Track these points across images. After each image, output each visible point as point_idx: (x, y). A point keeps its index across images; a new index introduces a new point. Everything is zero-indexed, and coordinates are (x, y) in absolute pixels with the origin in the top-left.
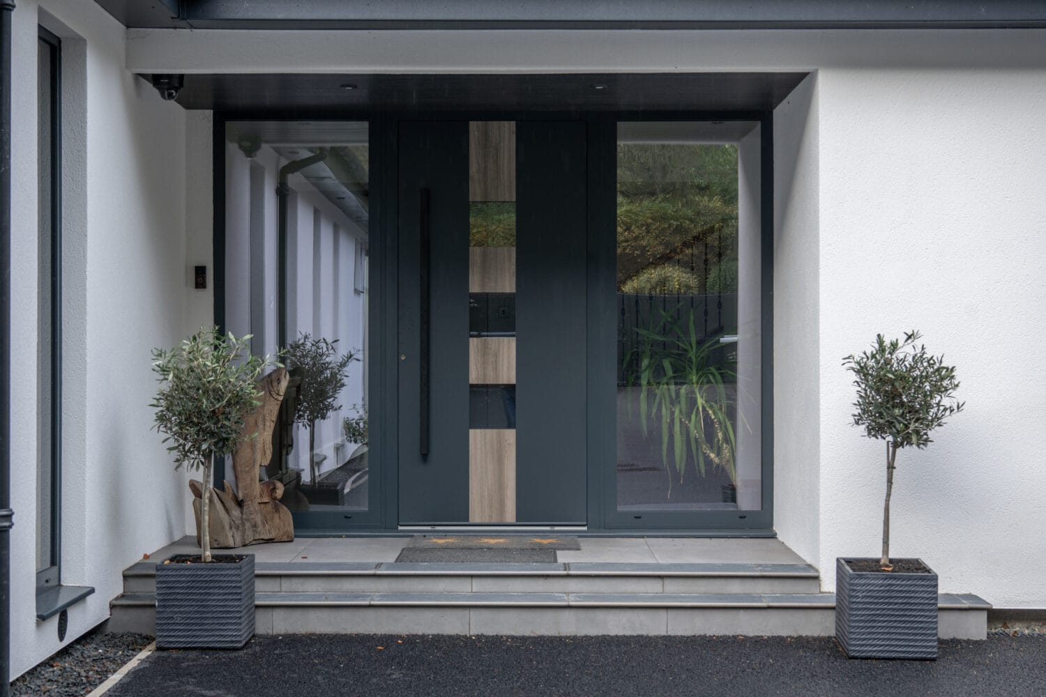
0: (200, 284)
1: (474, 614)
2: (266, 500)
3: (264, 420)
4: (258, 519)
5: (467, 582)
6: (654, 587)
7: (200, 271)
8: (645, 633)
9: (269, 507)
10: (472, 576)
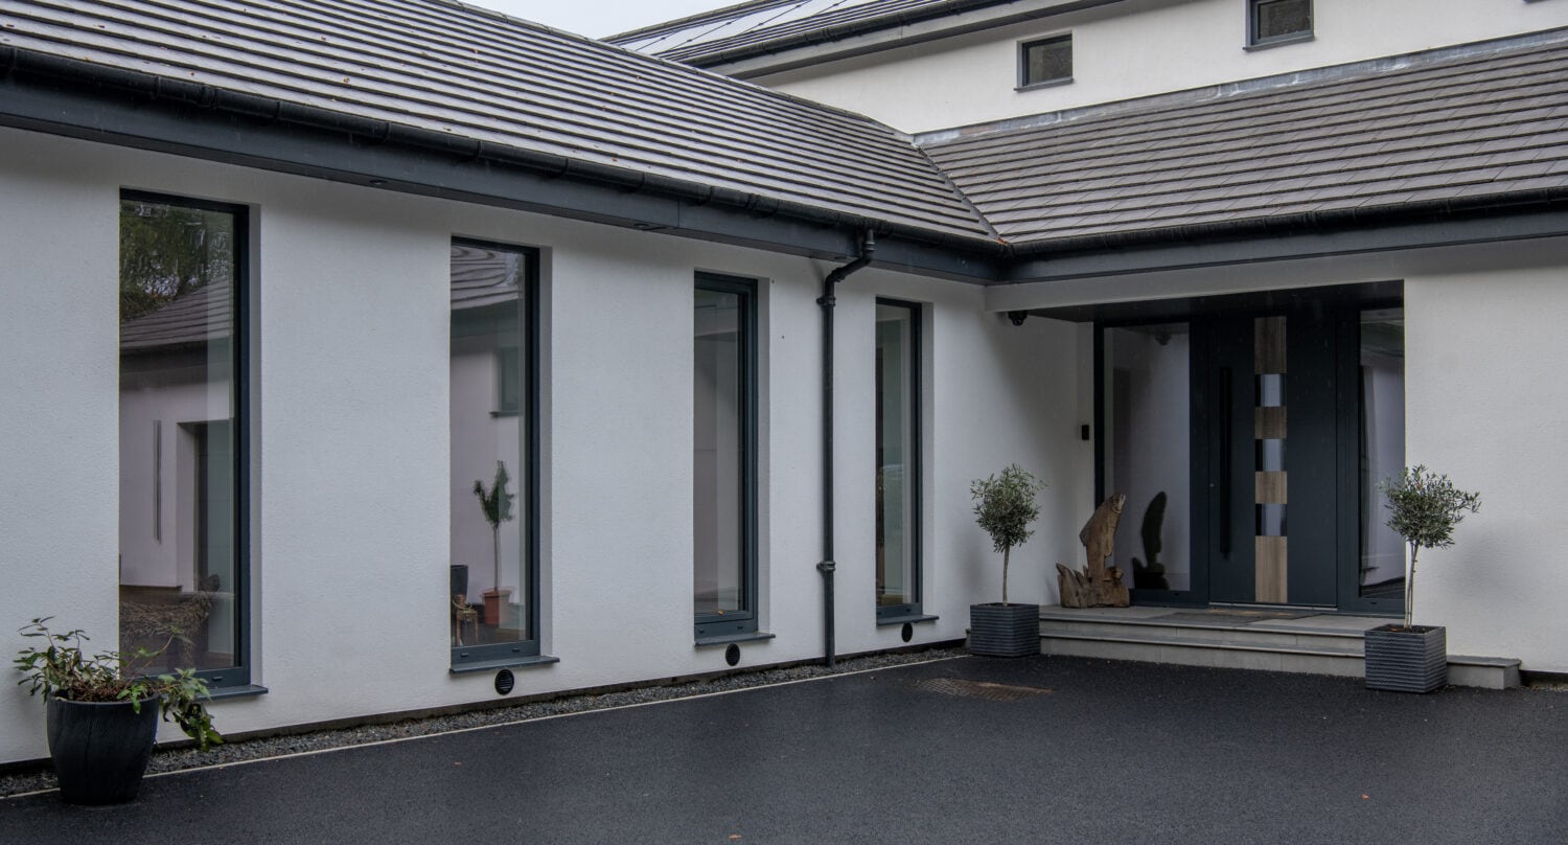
0: (1085, 436)
1: (1163, 649)
2: (1108, 579)
3: (1107, 527)
4: (1101, 591)
5: (1174, 631)
6: (1291, 641)
7: (1085, 429)
8: (1267, 669)
9: (1111, 584)
10: (1177, 627)
